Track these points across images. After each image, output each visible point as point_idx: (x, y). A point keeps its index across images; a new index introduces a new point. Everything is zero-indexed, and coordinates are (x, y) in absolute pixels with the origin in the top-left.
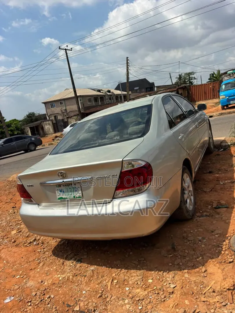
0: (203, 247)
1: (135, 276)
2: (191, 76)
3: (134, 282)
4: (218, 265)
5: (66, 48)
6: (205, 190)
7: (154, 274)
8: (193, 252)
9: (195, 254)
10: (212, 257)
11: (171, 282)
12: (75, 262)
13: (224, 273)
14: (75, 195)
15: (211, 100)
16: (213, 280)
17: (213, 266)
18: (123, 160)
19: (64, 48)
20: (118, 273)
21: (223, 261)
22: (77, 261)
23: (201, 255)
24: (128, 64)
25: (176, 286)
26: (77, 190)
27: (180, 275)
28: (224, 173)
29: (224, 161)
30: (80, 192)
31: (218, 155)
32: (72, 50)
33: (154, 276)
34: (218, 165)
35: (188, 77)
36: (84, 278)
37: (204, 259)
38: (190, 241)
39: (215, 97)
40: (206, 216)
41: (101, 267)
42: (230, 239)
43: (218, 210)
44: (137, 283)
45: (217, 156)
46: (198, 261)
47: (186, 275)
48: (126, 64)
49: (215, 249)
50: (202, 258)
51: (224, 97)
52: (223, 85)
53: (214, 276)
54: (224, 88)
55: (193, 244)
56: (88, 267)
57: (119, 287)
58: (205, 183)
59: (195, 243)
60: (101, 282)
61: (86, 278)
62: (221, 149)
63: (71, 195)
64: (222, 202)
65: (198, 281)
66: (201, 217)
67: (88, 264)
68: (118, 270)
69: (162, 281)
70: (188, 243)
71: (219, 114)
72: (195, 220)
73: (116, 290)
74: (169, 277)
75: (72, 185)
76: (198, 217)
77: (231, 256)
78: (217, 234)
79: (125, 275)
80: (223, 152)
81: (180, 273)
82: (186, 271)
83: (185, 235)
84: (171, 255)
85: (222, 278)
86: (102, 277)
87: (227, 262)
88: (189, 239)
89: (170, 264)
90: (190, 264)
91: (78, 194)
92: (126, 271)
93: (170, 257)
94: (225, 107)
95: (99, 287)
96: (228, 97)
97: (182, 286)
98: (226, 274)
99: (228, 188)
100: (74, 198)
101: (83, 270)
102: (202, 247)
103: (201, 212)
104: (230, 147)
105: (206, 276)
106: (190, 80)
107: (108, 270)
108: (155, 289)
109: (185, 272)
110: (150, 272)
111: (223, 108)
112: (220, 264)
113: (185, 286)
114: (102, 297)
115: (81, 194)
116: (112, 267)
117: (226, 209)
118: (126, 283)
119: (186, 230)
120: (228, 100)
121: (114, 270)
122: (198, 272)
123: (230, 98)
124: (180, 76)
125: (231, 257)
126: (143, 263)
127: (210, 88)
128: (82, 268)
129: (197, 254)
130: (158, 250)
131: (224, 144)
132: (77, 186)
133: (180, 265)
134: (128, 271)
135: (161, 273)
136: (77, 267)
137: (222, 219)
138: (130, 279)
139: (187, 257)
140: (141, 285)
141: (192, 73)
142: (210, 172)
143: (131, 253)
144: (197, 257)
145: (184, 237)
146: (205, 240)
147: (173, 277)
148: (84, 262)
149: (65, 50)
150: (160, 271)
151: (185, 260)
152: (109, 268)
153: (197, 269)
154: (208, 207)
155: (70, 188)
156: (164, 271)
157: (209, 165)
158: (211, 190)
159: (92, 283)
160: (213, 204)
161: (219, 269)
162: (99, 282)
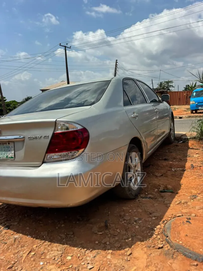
0: (137, 228)
1: (55, 250)
2: (169, 84)
3: (51, 257)
4: (145, 249)
5: (66, 45)
6: (157, 174)
7: (76, 251)
8: (125, 232)
9: (125, 234)
10: (142, 240)
11: (90, 262)
12: (3, 227)
13: (149, 260)
14: (8, 154)
15: (184, 106)
16: (135, 266)
17: (140, 249)
18: (56, 120)
19: (64, 46)
20: (40, 245)
21: (153, 246)
22: (5, 227)
23: (132, 236)
24: (117, 66)
25: (93, 267)
26: (11, 150)
27: (102, 255)
28: (178, 161)
29: (181, 152)
30: (13, 152)
31: (177, 146)
32: (71, 48)
33: (75, 253)
34: (174, 154)
35: (167, 85)
36: (4, 245)
37: (134, 241)
38: (125, 220)
39: (188, 104)
40: (150, 198)
41: (26, 236)
42: (167, 223)
43: (163, 194)
44: (55, 259)
45: (175, 147)
46: (127, 242)
47: (109, 257)
48: (115, 66)
49: (148, 231)
50: (131, 240)
51: (194, 102)
52: (194, 92)
53: (137, 261)
54: (194, 95)
55: (128, 224)
56: (13, 234)
57: (34, 260)
58: (158, 169)
59: (130, 223)
60: (18, 252)
61: (5, 246)
62: (180, 141)
63: (4, 154)
64: (168, 187)
65: (119, 265)
66: (144, 198)
67: (15, 231)
68: (42, 241)
69: (82, 259)
70: (123, 222)
71: (188, 117)
72: (137, 200)
73: (29, 263)
74: (90, 257)
75: (6, 144)
76: (142, 197)
77: (162, 241)
78: (155, 217)
79: (46, 248)
80: (182, 144)
81: (103, 253)
82: (110, 251)
83: (122, 213)
84: (101, 232)
85: (145, 265)
86: (21, 247)
87: (156, 247)
88: (125, 218)
89: (97, 242)
90: (117, 245)
91: (11, 154)
92: (49, 243)
93: (100, 234)
94: (194, 112)
95: (14, 257)
96: (197, 103)
97: (99, 268)
98: (151, 261)
99: (178, 175)
100: (7, 158)
101: (7, 237)
102: (135, 228)
103: (146, 193)
104: (188, 140)
105: (129, 260)
106: (168, 87)
107: (32, 240)
108: (71, 267)
109: (109, 253)
110: (73, 248)
111: (192, 112)
112: (148, 248)
113: (103, 268)
114: (11, 269)
115: (13, 155)
116: (37, 238)
117: (171, 193)
118: (43, 257)
119: (125, 209)
120: (197, 106)
121: (38, 241)
122: (123, 254)
123: (199, 104)
124: (161, 83)
125: (161, 243)
126: (70, 237)
127: (184, 95)
128: (7, 234)
129: (127, 235)
130: (91, 225)
131: (184, 137)
132: (12, 145)
133: (107, 244)
134: (50, 244)
135: (83, 251)
136: (2, 233)
137: (164, 202)
138: (49, 253)
139: (117, 237)
140: (57, 262)
141: (171, 82)
142: (165, 160)
143: (63, 225)
144: (127, 237)
145: (120, 216)
146: (141, 221)
147: (94, 257)
148: (11, 229)
149: (64, 47)
150: (84, 249)
151: (114, 239)
152: (34, 238)
153: (122, 251)
154: (155, 190)
155: (4, 147)
156: (88, 249)
157: (167, 153)
158: (162, 175)
159: (9, 252)
160: (160, 188)
161: (145, 254)
162: (16, 252)
